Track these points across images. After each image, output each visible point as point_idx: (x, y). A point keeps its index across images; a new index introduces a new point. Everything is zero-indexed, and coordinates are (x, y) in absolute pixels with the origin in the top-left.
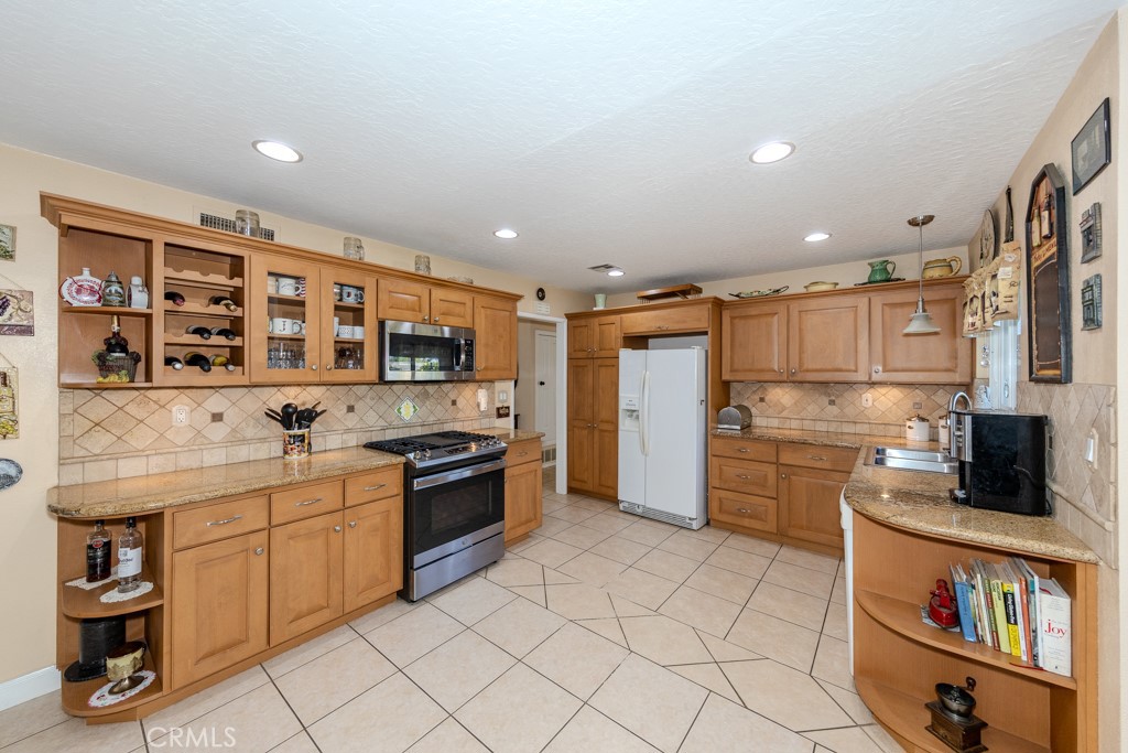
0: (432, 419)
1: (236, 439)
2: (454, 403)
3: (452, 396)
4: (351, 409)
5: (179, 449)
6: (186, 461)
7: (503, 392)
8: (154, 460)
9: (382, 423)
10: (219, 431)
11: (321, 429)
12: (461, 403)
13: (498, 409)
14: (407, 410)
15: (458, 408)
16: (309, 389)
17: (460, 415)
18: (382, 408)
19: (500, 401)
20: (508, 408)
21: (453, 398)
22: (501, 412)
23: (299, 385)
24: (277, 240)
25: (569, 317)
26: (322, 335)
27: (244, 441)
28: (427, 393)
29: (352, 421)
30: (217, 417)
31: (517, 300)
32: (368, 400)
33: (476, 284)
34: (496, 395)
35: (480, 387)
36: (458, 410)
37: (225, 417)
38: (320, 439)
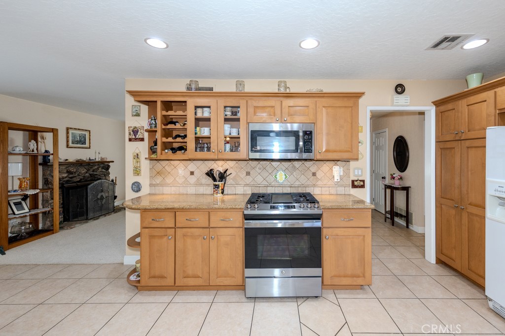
0: (297, 183)
1: (199, 184)
2: (314, 174)
3: (313, 169)
4: (248, 174)
5: (179, 185)
6: (182, 190)
7: (358, 169)
8: (173, 188)
9: (265, 183)
10: (192, 179)
11: (233, 183)
12: (319, 174)
13: (353, 181)
14: (281, 177)
15: (317, 178)
16: (228, 162)
17: (319, 183)
18: (265, 174)
19: (355, 176)
20: (363, 181)
21: (313, 171)
22: (356, 183)
23: (223, 160)
24: (214, 90)
25: (437, 104)
26: (218, 134)
27: (201, 185)
28: (294, 167)
29: (249, 180)
30: (192, 173)
31: (360, 97)
32: (257, 169)
33: (325, 91)
34: (351, 171)
35: (336, 164)
36: (318, 180)
37: (195, 173)
38: (233, 187)
